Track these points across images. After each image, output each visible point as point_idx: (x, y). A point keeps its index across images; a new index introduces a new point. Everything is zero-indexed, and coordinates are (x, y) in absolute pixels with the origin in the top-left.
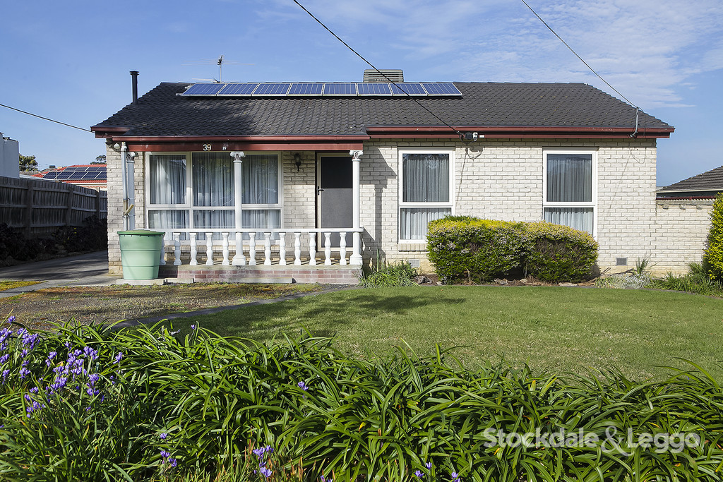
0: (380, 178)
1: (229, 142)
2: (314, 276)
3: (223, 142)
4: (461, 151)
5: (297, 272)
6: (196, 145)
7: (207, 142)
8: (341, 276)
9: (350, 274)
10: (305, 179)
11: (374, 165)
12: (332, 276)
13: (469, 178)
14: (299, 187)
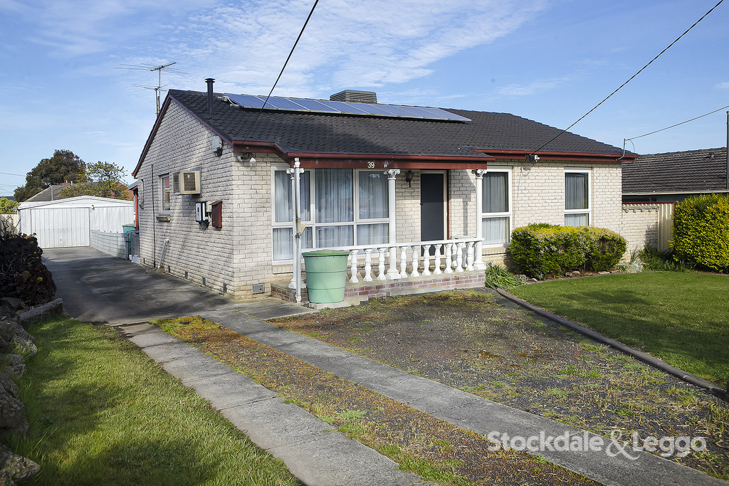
0: (466, 193)
1: (389, 160)
2: (453, 283)
3: (384, 160)
4: (517, 169)
5: (440, 281)
6: (361, 162)
7: (371, 160)
8: (471, 281)
9: (478, 278)
10: (413, 194)
11: (462, 181)
12: (466, 282)
13: (523, 192)
14: (409, 202)
